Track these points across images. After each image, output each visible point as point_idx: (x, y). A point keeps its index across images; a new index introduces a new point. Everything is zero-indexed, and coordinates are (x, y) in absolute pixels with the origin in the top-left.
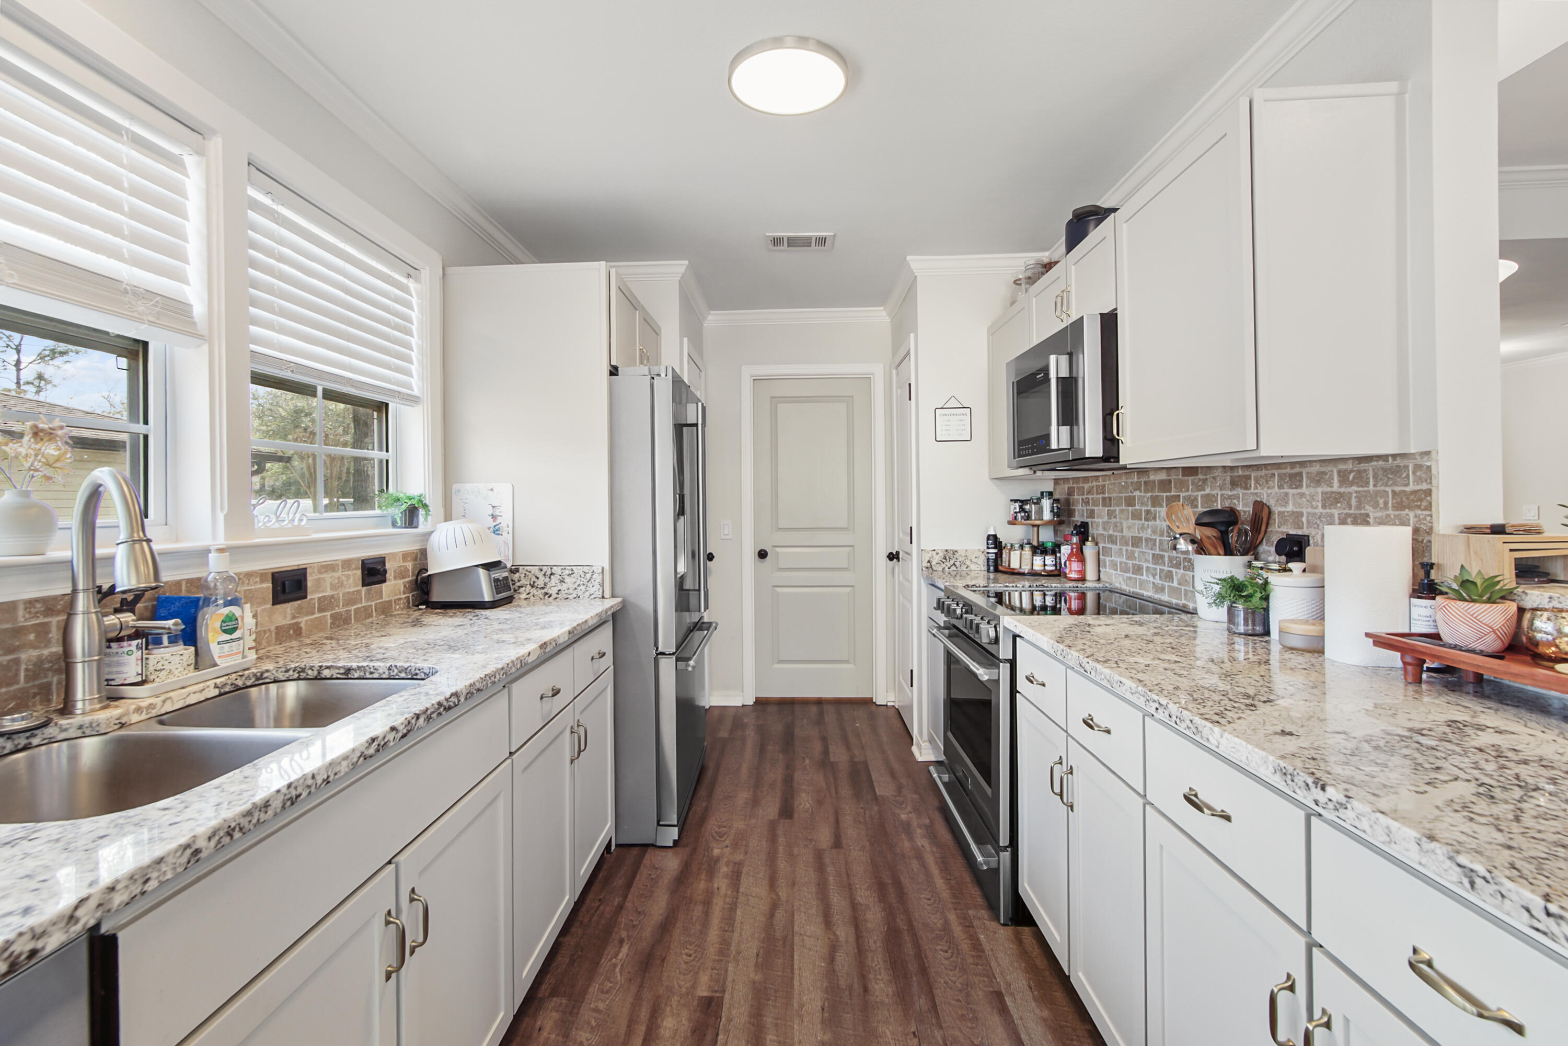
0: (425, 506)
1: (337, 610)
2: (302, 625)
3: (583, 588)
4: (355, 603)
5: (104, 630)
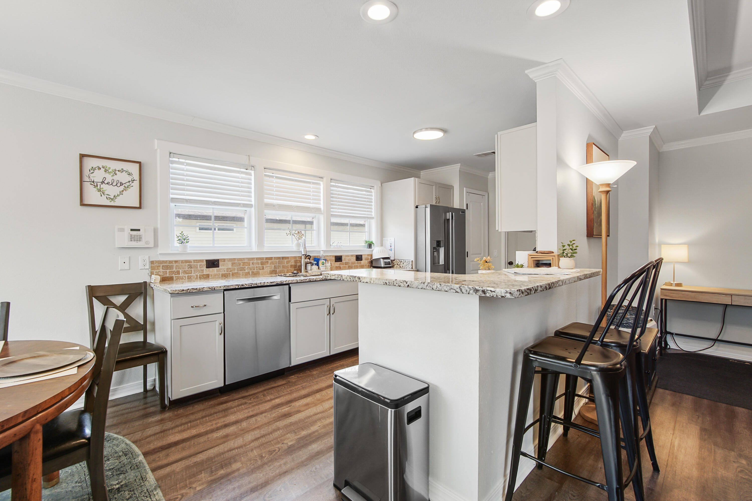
0: (373, 243)
1: (349, 265)
2: (341, 267)
3: (407, 265)
4: (354, 264)
5: (305, 261)
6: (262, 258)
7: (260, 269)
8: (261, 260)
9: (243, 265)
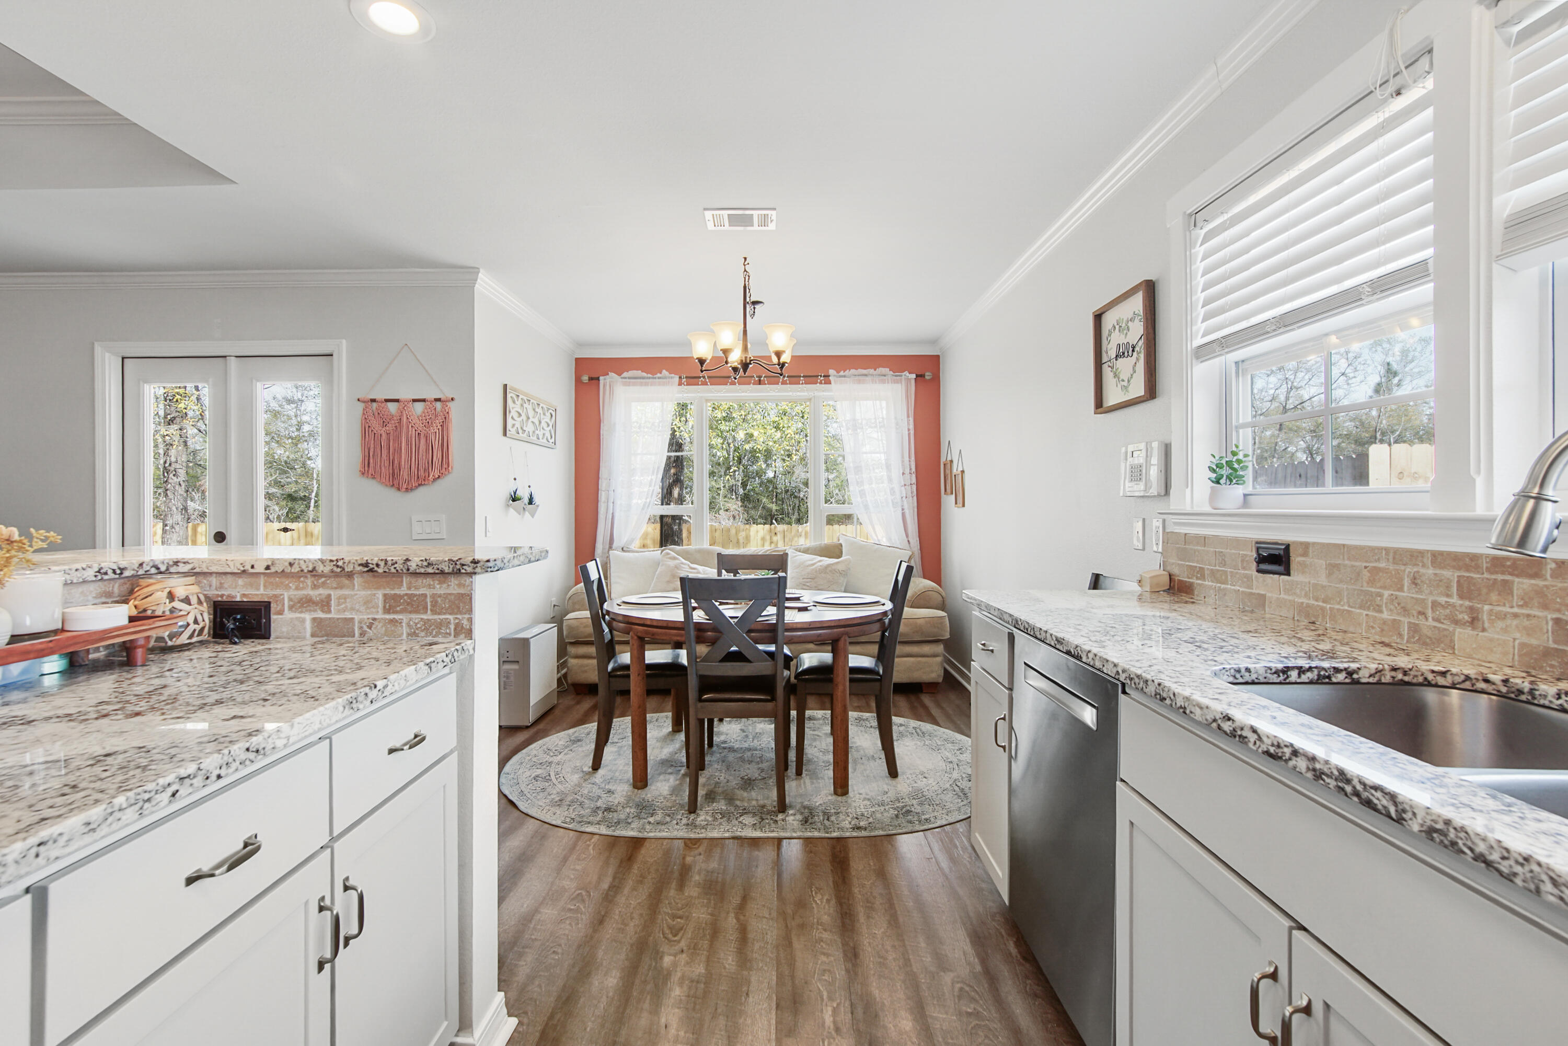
6: (1467, 554)
7: (1456, 622)
8: (1459, 569)
9: (1371, 582)
